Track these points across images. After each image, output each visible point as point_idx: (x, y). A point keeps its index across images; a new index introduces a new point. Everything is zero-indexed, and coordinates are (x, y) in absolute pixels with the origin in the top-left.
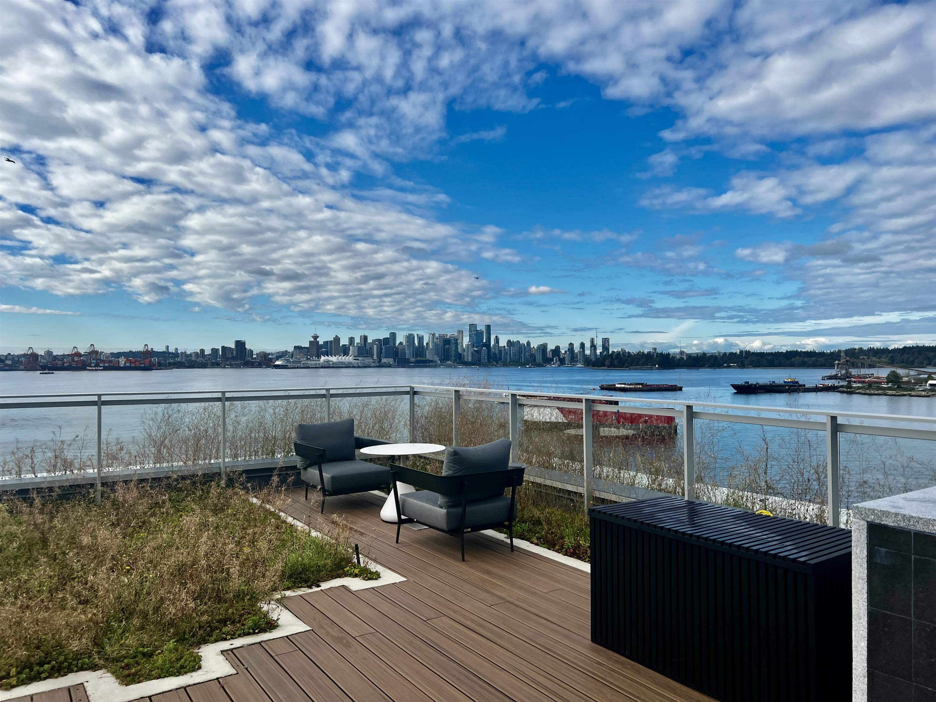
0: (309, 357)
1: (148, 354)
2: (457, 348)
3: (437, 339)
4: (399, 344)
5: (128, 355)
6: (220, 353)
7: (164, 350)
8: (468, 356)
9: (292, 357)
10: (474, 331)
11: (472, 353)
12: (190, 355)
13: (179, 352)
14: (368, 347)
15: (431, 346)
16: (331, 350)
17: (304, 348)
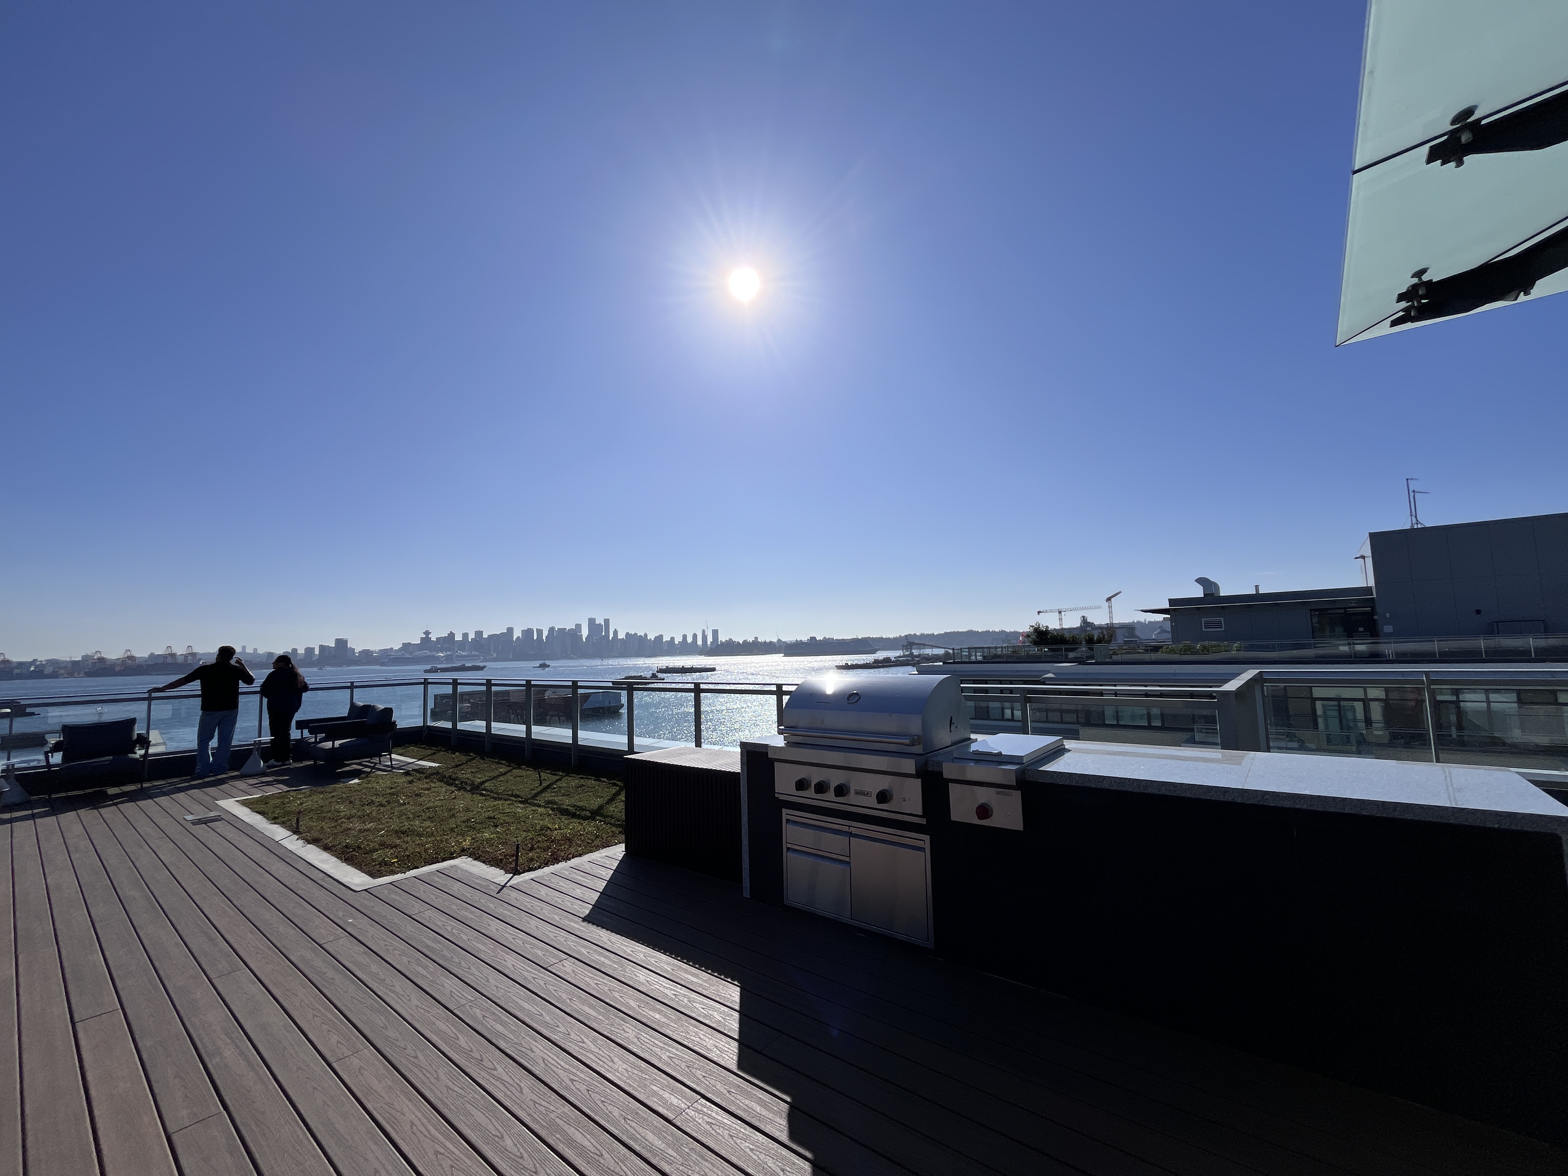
2: (575, 640)
3: (556, 632)
4: (517, 638)
6: (317, 653)
8: (587, 648)
9: (399, 654)
10: (593, 624)
11: (591, 645)
14: (483, 642)
15: (550, 639)
17: (415, 644)
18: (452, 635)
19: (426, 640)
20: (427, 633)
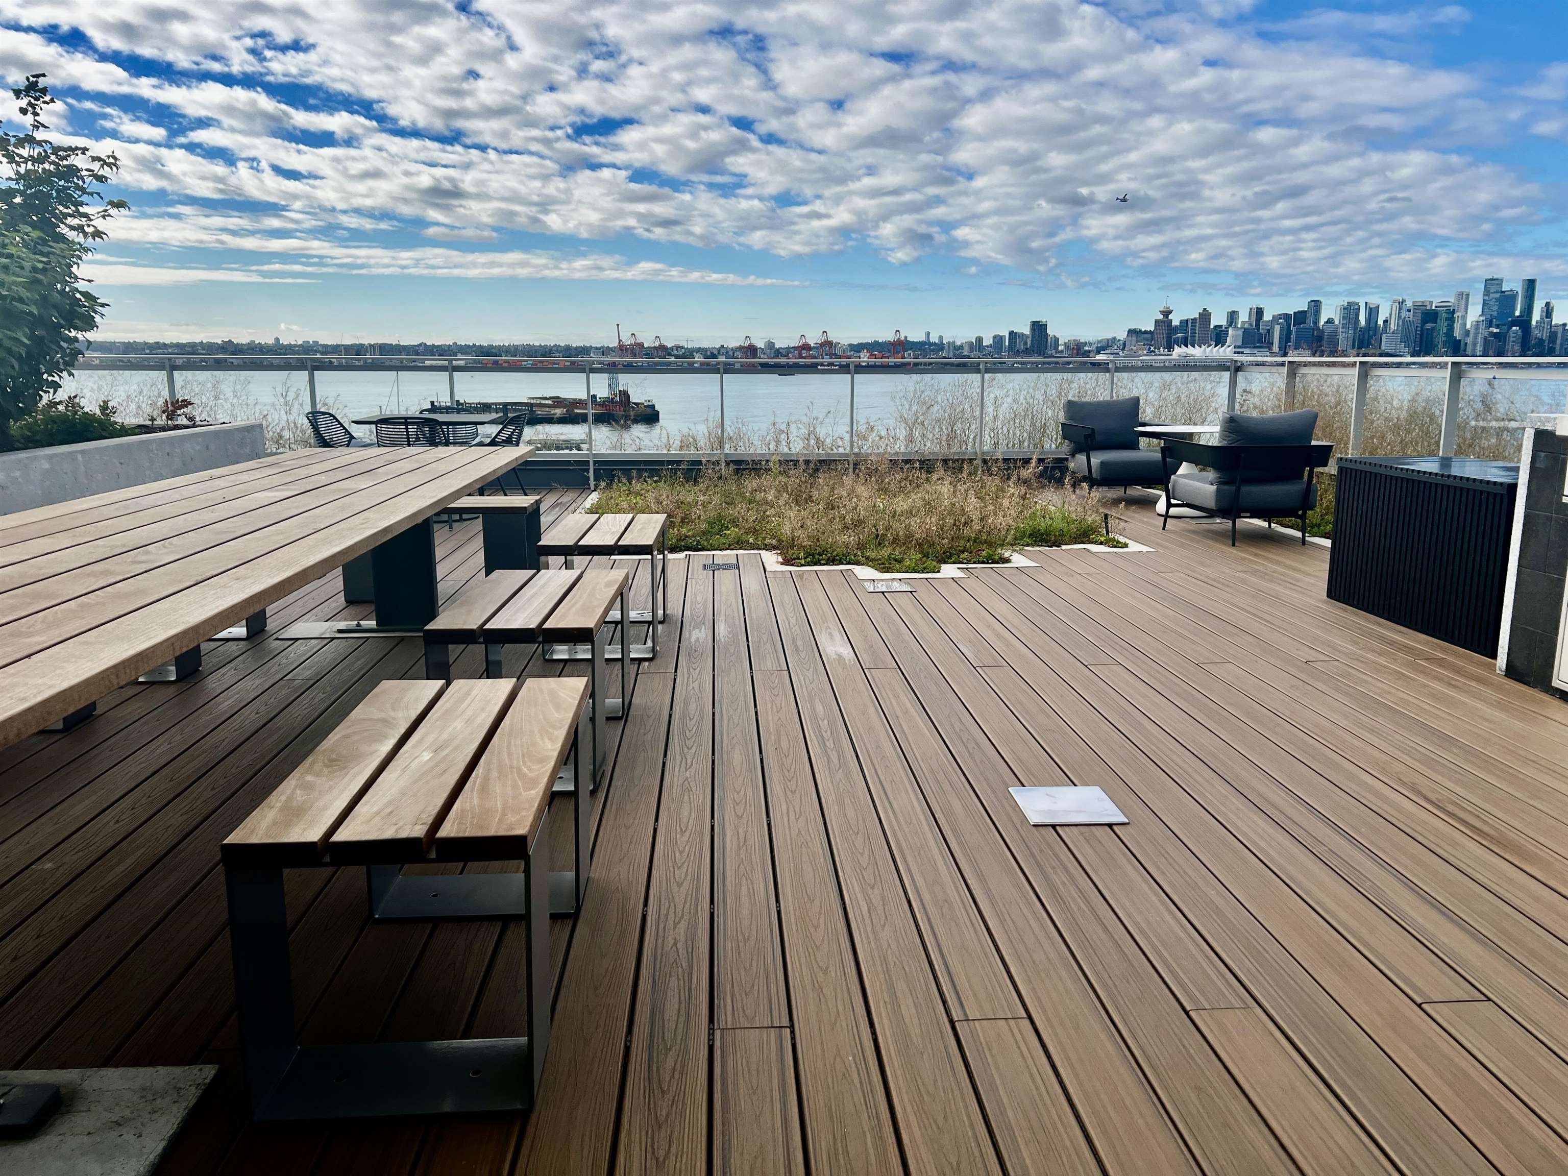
0: (1152, 348)
1: (900, 346)
2: (1451, 328)
3: (1409, 311)
4: (1326, 322)
5: (874, 347)
6: (1007, 344)
7: (922, 338)
8: (1475, 344)
9: (1123, 349)
10: (1497, 292)
11: (1485, 339)
12: (961, 347)
13: (945, 342)
14: (1263, 329)
15: (1393, 326)
16: (1193, 337)
17: (1146, 332)
18: (1205, 316)
19: (1164, 323)
20: (1167, 313)
